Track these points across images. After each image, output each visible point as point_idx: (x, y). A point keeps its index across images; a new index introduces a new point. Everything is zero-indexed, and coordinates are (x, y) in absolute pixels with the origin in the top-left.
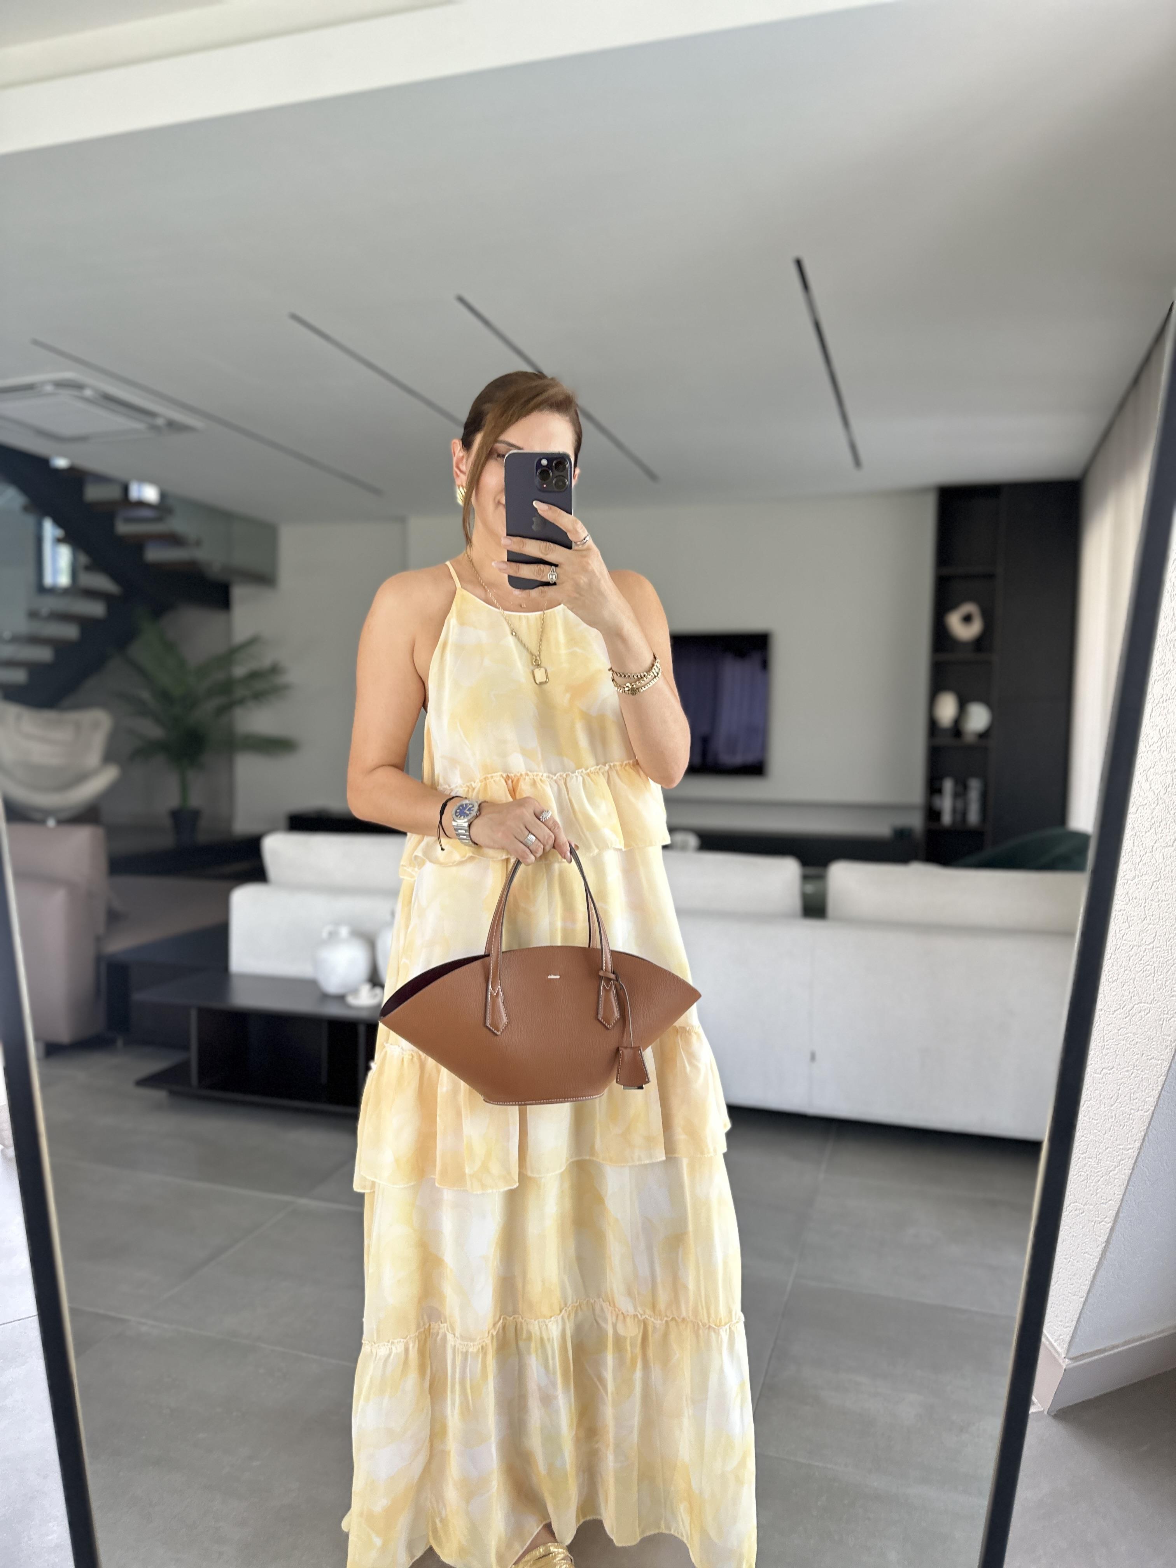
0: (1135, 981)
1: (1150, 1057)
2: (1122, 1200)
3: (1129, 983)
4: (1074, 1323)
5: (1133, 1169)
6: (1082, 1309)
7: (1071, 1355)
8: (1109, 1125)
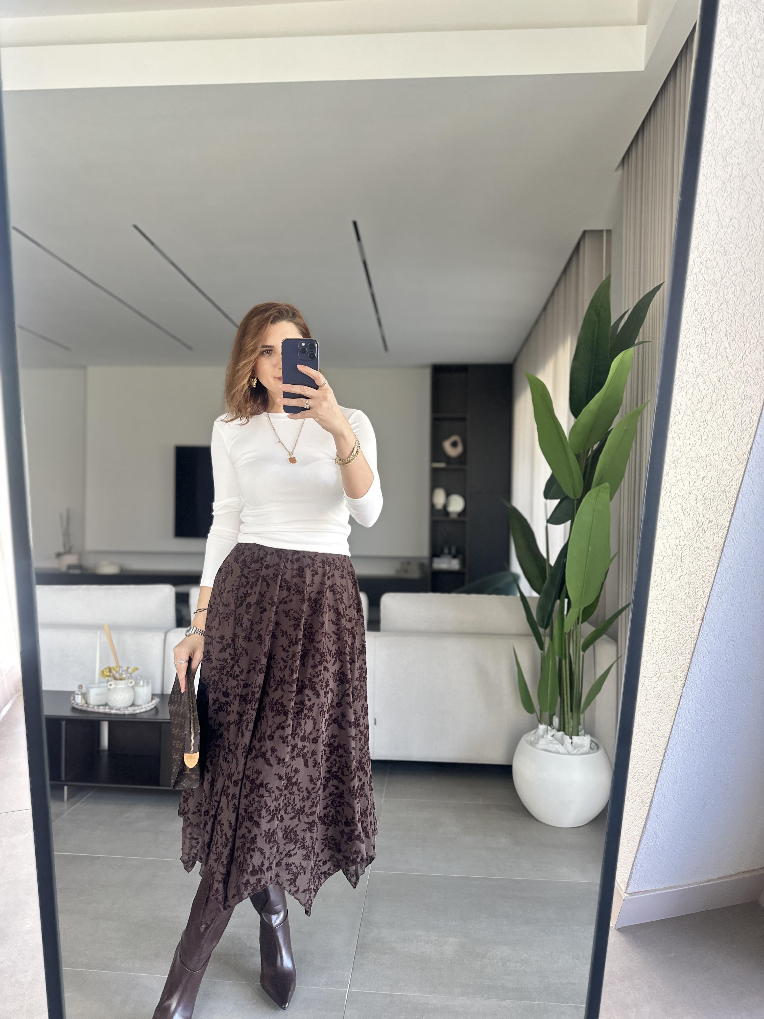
0: (662, 660)
1: (668, 705)
2: (654, 792)
3: (658, 661)
4: (630, 871)
5: (659, 773)
6: (634, 861)
7: (628, 892)
8: (648, 747)
